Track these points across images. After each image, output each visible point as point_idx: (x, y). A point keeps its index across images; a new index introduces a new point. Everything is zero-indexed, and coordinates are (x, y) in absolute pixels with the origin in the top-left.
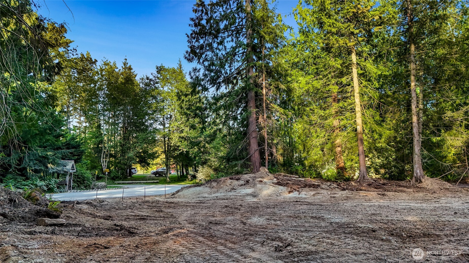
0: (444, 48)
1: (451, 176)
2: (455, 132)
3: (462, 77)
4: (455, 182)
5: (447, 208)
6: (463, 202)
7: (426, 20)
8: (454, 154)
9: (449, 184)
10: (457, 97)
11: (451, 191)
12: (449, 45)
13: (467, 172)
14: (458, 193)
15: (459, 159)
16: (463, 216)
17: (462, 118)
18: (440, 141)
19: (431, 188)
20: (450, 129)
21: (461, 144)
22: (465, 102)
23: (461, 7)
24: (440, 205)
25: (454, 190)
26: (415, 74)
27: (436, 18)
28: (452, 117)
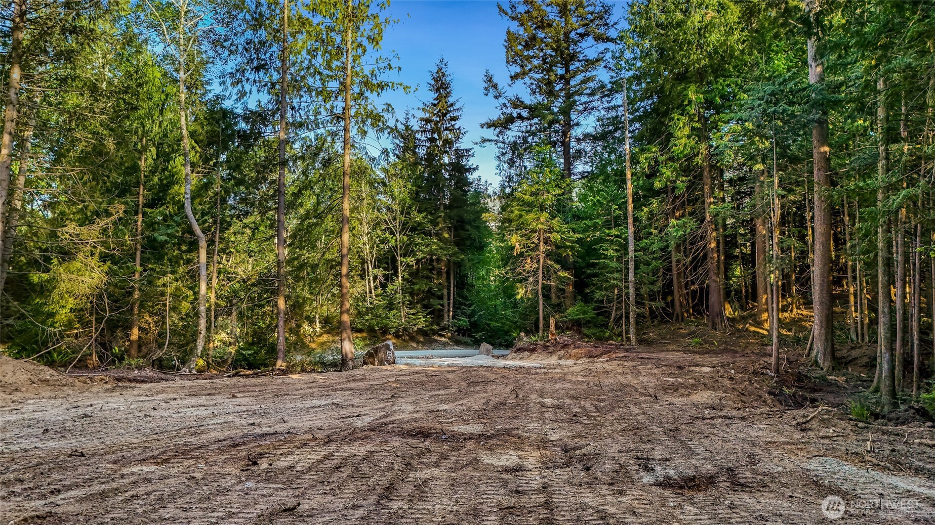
0: (82, 95)
1: (60, 353)
2: (78, 265)
3: (107, 161)
4: (65, 366)
5: (32, 422)
6: (69, 406)
7: (52, 27)
8: (71, 309)
9: (51, 371)
10: (92, 197)
11: (54, 385)
12: (92, 93)
13: (91, 345)
14: (65, 388)
15: (80, 320)
16: (60, 435)
17: (96, 240)
18: (48, 281)
19: (13, 380)
20: (69, 258)
21: (88, 290)
22: (107, 210)
23: (124, 28)
24: (21, 416)
25: (59, 383)
26: (13, 132)
27: (74, 31)
28: (78, 235)
